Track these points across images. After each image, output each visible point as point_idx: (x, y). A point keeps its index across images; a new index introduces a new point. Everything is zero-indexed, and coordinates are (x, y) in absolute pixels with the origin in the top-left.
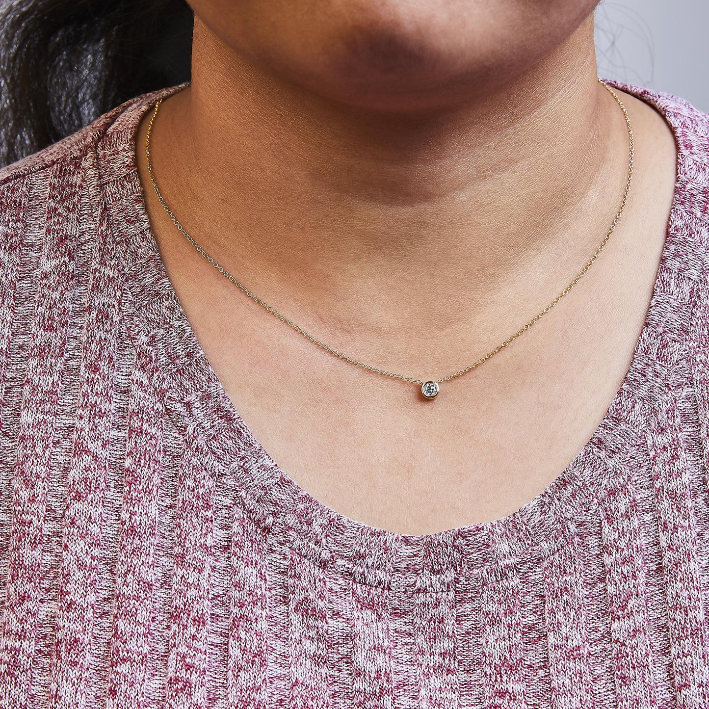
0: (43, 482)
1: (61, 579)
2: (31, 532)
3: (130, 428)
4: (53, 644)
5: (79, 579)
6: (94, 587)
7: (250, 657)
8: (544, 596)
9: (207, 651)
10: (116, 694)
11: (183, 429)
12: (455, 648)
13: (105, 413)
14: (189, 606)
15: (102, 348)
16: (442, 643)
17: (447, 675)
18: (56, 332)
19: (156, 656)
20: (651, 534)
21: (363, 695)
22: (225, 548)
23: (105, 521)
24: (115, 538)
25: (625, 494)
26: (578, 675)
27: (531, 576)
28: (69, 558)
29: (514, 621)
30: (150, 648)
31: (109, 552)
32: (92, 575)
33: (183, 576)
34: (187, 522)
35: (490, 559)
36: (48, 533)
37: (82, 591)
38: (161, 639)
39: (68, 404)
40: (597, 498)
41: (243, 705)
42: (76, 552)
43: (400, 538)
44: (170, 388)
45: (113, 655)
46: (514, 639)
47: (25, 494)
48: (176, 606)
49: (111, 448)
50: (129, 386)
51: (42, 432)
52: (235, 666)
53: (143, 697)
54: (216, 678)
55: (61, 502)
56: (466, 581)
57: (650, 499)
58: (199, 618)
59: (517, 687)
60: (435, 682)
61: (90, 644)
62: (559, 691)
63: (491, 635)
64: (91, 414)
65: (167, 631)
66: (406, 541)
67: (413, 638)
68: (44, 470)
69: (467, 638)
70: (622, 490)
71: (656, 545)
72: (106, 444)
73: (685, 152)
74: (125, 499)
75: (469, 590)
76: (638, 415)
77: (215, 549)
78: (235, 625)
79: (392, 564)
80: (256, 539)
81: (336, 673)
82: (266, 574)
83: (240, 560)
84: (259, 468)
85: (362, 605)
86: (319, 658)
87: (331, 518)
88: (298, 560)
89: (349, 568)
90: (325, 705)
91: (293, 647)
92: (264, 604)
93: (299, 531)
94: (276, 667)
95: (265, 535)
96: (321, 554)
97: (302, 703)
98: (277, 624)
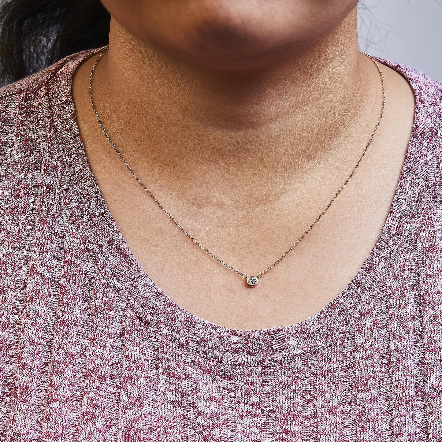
0: (11, 291)
1: (19, 350)
2: (2, 321)
3: (64, 260)
4: (13, 389)
5: (30, 350)
6: (39, 356)
7: (133, 401)
8: (316, 374)
9: (107, 397)
10: (49, 420)
11: (97, 261)
12: (260, 401)
13: (49, 250)
14: (96, 369)
15: (49, 209)
16: (252, 398)
17: (254, 418)
18: (21, 199)
19: (75, 398)
20: (385, 341)
21: (201, 427)
22: (121, 334)
23: (47, 316)
24: (53, 327)
25: (371, 316)
26: (334, 424)
27: (309, 361)
28: (24, 338)
29: (297, 388)
30: (72, 394)
31: (49, 335)
32: (38, 348)
33: (94, 351)
34: (97, 319)
35: (285, 349)
36: (13, 322)
37: (31, 357)
38: (79, 389)
39: (27, 244)
40: (353, 317)
41: (127, 430)
42: (29, 334)
43: (230, 331)
44: (90, 235)
45: (49, 397)
46: (297, 399)
48: (89, 369)
49: (52, 271)
50: (65, 234)
51: (11, 260)
52: (123, 406)
53: (66, 423)
54: (111, 413)
55: (22, 304)
56: (269, 361)
57: (386, 320)
58: (102, 377)
59: (297, 429)
60: (247, 421)
61: (35, 390)
62: (322, 433)
63: (282, 395)
64: (41, 250)
65: (83, 384)
66: (233, 333)
67: (235, 393)
68: (12, 283)
69: (267, 396)
70: (369, 313)
71: (387, 348)
72: (49, 269)
73: (420, 106)
74: (60, 303)
75: (271, 367)
76: (382, 267)
77: (115, 335)
78: (125, 381)
79: (224, 347)
80: (140, 329)
81: (186, 413)
82: (146, 351)
83: (129, 342)
84: (143, 285)
85: (204, 371)
86: (176, 403)
87: (188, 317)
88: (165, 342)
89: (197, 348)
90: (178, 432)
91: (160, 396)
92: (143, 369)
93: (167, 325)
94: (149, 408)
95: (146, 327)
96: (179, 339)
97: (163, 430)
98: (151, 381)
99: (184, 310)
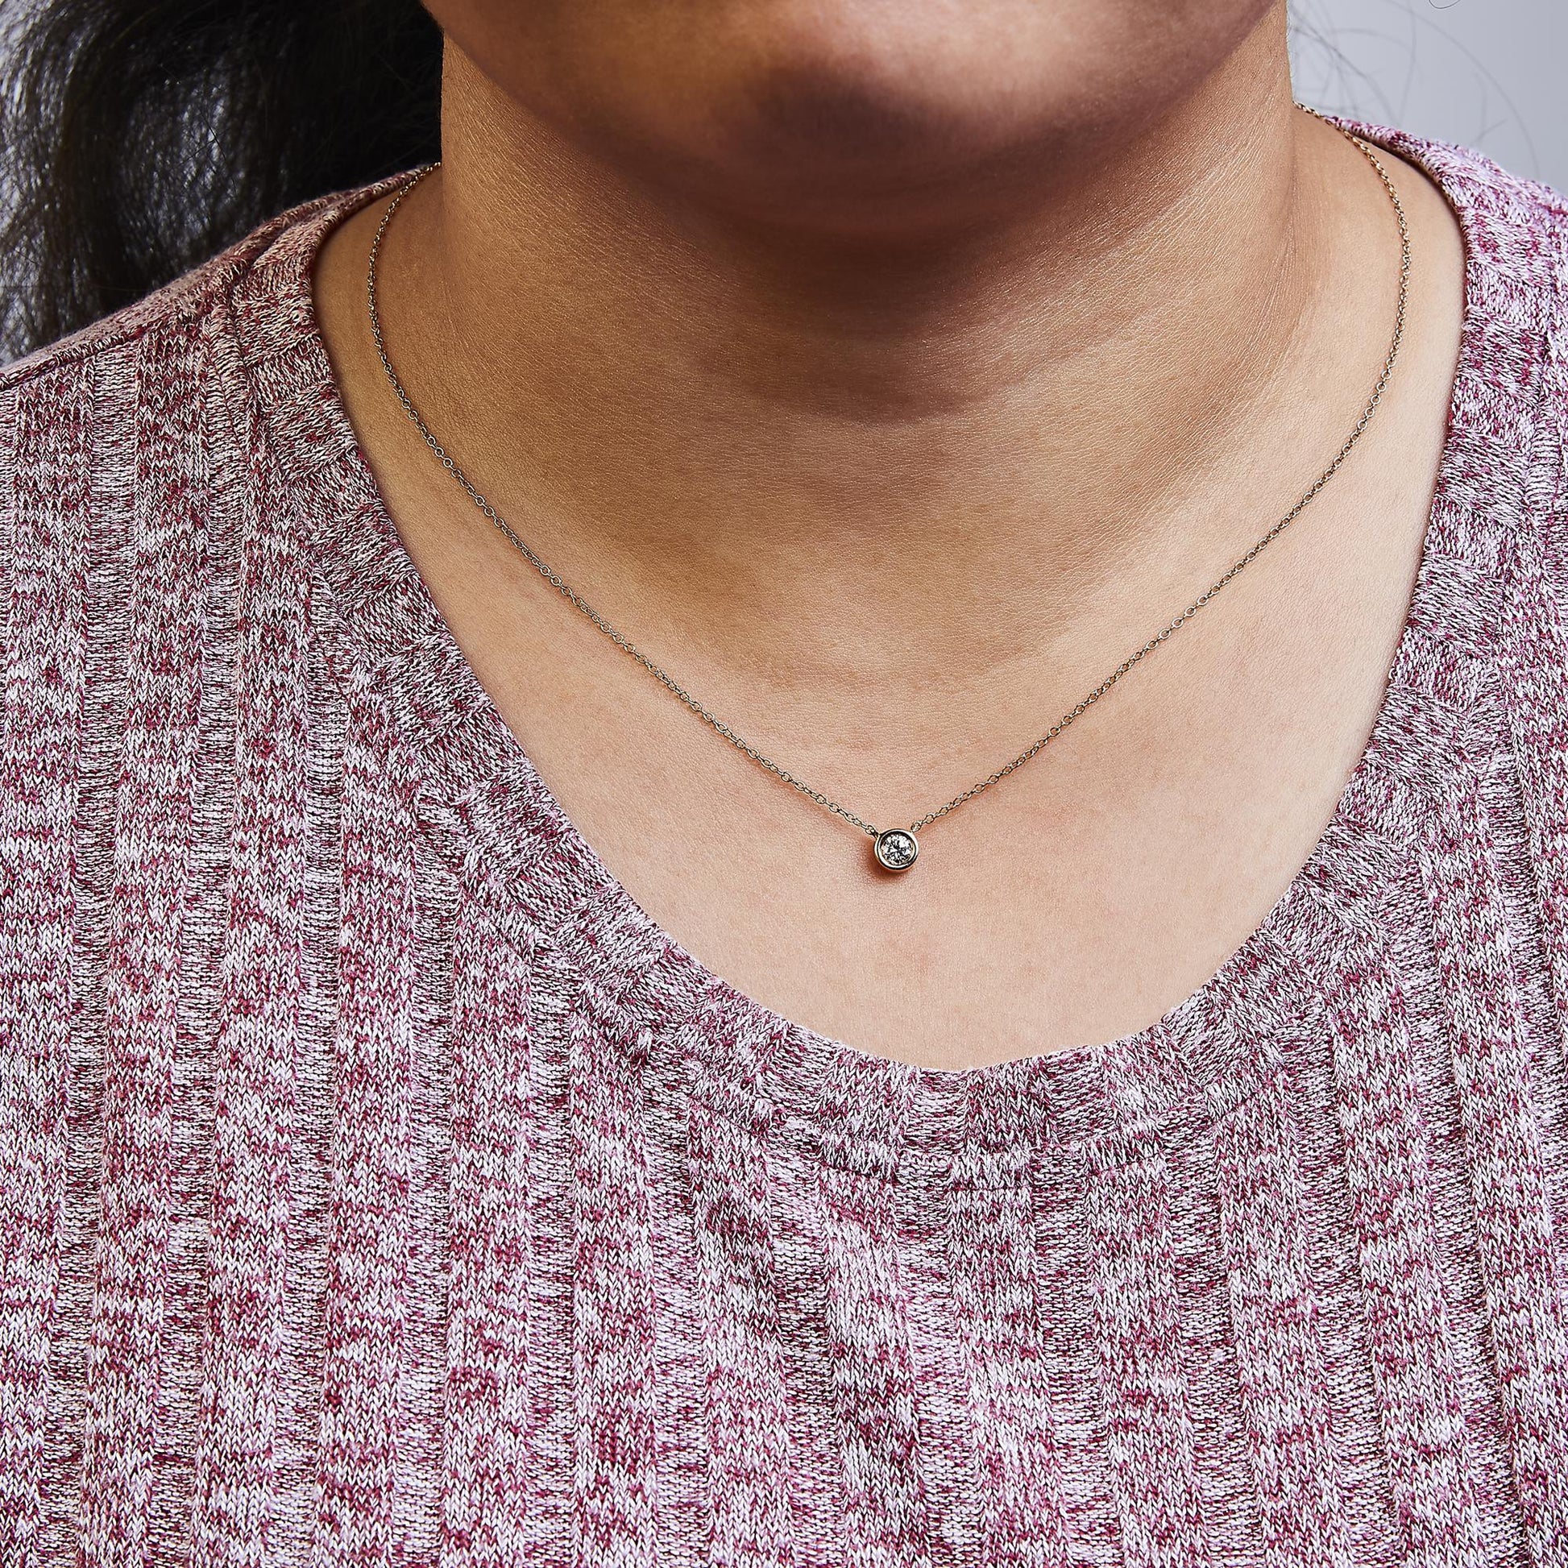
0: (168, 980)
1: (214, 1175)
2: (147, 1080)
3: (346, 865)
4: (202, 1304)
5: (252, 1173)
6: (284, 1189)
7: (618, 1323)
8: (1217, 1197)
9: (529, 1315)
10: (340, 1403)
11: (456, 861)
12: (1037, 1303)
13: (291, 836)
14: (486, 1224)
15: (277, 704)
16: (1008, 1294)
17: (1022, 1360)
18: (179, 676)
19: (422, 1326)
20: (1435, 1061)
21: (852, 1395)
22: (556, 1100)
23: (302, 1056)
24: (325, 1090)
25: (1379, 981)
26: (1295, 1357)
27: (1189, 1155)
28: (230, 1132)
29: (1156, 1249)
30: (408, 1311)
31: (313, 1118)
32: (280, 1164)
33: (472, 1163)
34: (474, 1053)
35: (1105, 1121)
36: (183, 1082)
37: (260, 1197)
38: (430, 1292)
39: (212, 821)
40: (1322, 990)
41: (606, 1422)
42: (245, 1118)
43: (919, 1075)
44: (425, 777)
45: (331, 1324)
46: (1159, 1285)
47: (131, 1004)
48: (460, 1225)
49: (308, 907)
50: (339, 780)
51: (162, 877)
52: (587, 1343)
53: (396, 1408)
54: (548, 1368)
55: (208, 1018)
56: (1055, 1165)
57: (1432, 989)
58: (508, 1247)
59: (1171, 1385)
60: (1001, 1374)
61: (281, 1304)
62: (1256, 1391)
63: (1110, 1277)
64: (262, 840)
65: (442, 1275)
66: (931, 1081)
67: (948, 1284)
68: (170, 955)
69: (1059, 1284)
70: (1372, 971)
71: (1446, 1084)
72: (296, 901)
73: (1482, 258)
74: (343, 1009)
75: (1061, 1184)
76: (1400, 814)
77: (537, 1104)
78: (584, 1258)
79: (901, 1128)
80: (618, 1079)
81: (799, 1353)
82: (644, 1152)
83: (589, 1123)
84: (617, 932)
85: (839, 1213)
86: (761, 1322)
87: (776, 1031)
88: (706, 1119)
89: (811, 1135)
90: (778, 1419)
91: (708, 1299)
92: (643, 1212)
93: (708, 1060)
94: (674, 1340)
95: (637, 1071)
96: (753, 1106)
97: (730, 1413)
98: (671, 1253)
99: (764, 1010)
